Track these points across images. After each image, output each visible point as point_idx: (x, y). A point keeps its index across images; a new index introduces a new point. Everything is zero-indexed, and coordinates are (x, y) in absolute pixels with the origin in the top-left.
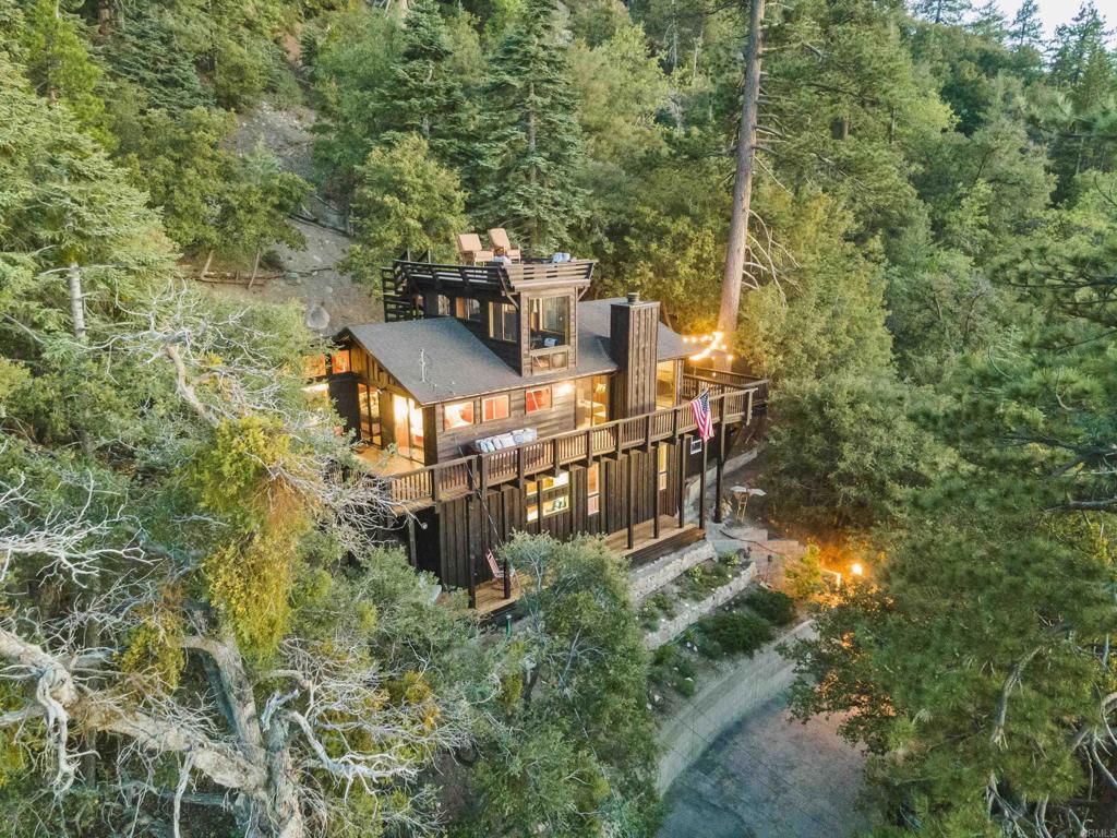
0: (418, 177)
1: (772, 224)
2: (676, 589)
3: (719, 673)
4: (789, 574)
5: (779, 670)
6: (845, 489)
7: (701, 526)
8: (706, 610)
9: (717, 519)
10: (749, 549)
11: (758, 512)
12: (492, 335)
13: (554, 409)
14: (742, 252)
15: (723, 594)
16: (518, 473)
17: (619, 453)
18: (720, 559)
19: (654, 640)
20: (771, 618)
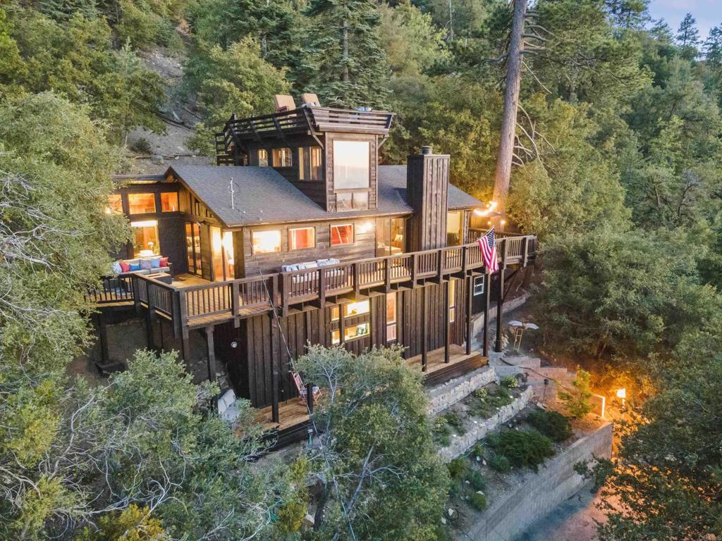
0: (251, 67)
1: (535, 119)
2: (465, 408)
3: (507, 487)
4: (562, 396)
5: (559, 484)
6: (610, 323)
7: (485, 354)
8: (492, 427)
9: (497, 349)
10: (527, 375)
11: (531, 344)
12: (302, 177)
13: (356, 244)
14: (513, 138)
15: (506, 412)
16: (320, 294)
17: (415, 282)
18: (501, 382)
19: (447, 454)
20: (550, 434)
